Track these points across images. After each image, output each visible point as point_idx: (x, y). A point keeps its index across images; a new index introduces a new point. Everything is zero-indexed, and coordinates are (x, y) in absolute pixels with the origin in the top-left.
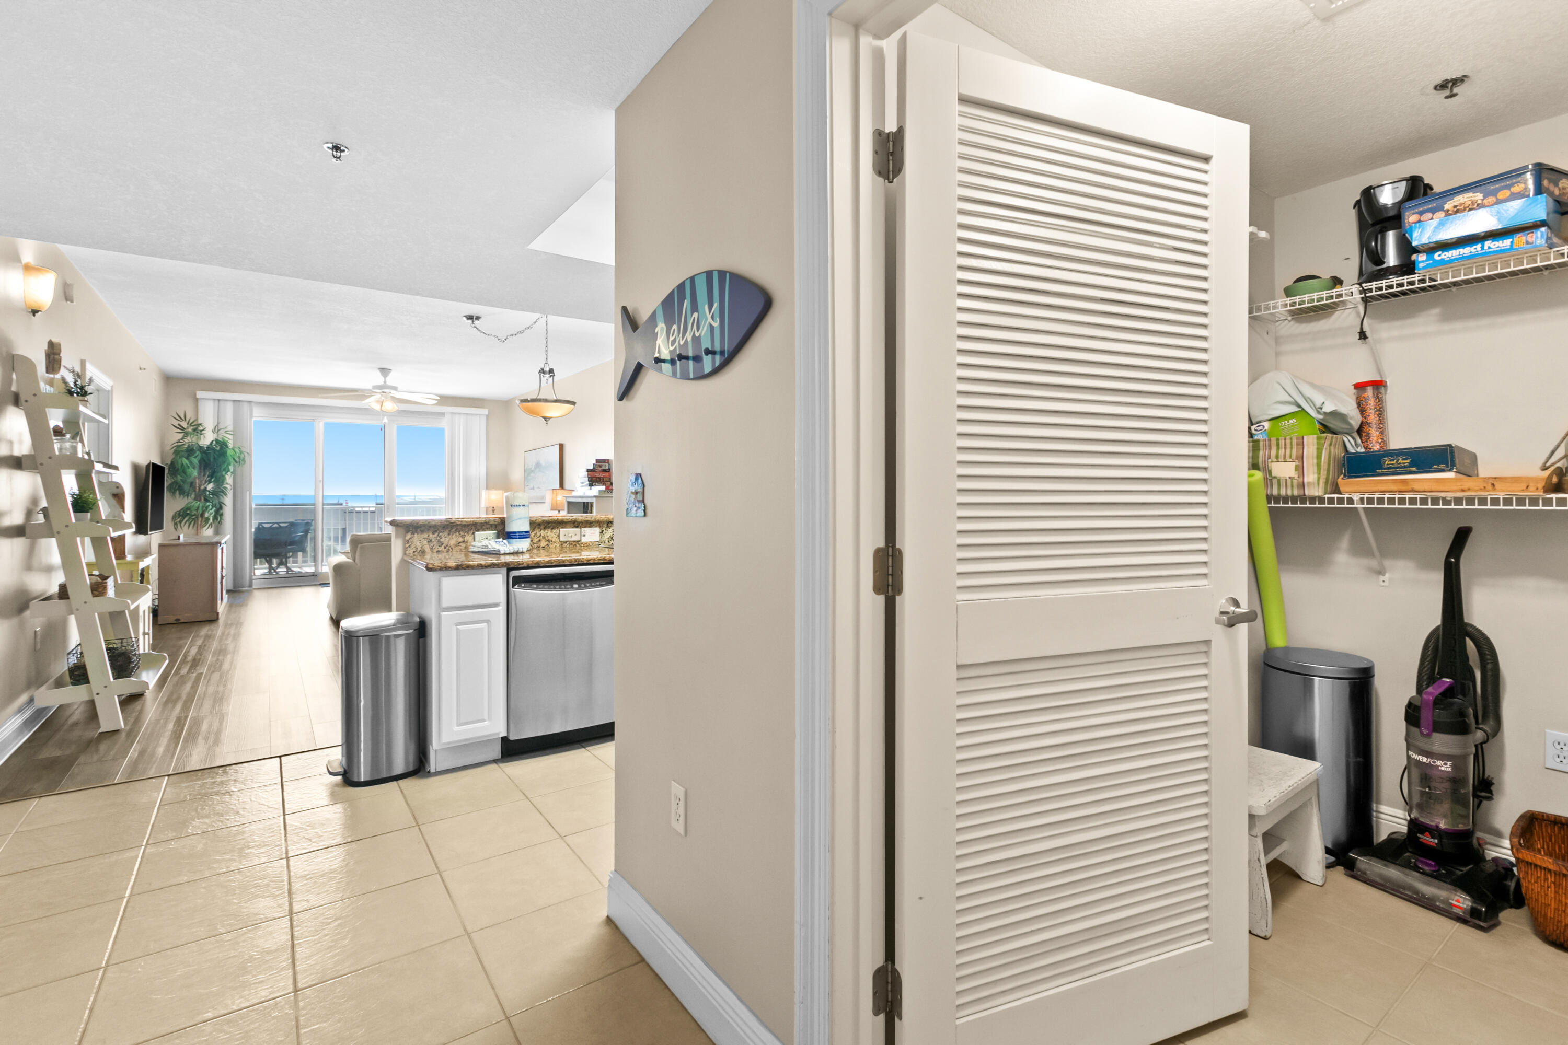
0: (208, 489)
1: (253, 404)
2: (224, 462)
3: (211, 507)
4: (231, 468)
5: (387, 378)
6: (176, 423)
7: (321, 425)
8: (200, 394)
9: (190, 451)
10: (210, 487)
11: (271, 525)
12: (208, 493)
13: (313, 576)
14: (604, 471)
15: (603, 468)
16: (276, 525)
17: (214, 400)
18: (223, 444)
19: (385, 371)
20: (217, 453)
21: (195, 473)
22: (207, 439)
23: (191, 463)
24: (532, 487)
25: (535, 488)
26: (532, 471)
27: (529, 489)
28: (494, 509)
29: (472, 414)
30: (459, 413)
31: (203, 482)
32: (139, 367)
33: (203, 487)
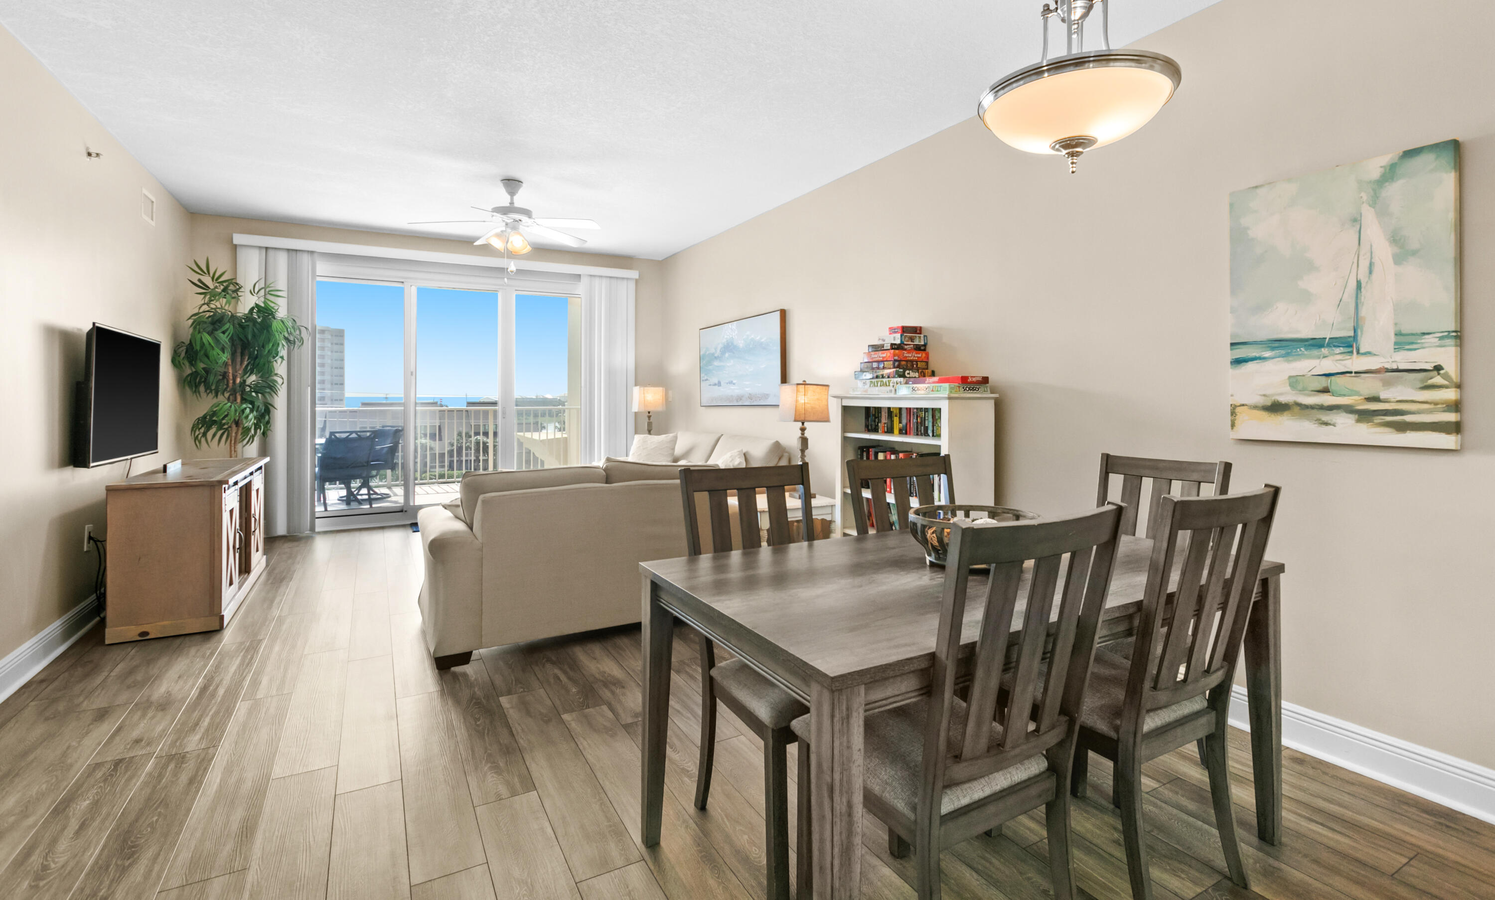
0: (248, 382)
1: (316, 255)
2: (269, 341)
3: (248, 410)
4: (283, 352)
5: (515, 198)
6: (195, 278)
7: (414, 290)
8: (238, 239)
9: (216, 322)
10: (252, 379)
11: (348, 434)
12: (248, 389)
13: (402, 511)
14: (918, 348)
15: (917, 342)
16: (354, 435)
17: (260, 248)
18: (266, 312)
19: (512, 184)
20: (258, 326)
21: (225, 357)
22: (246, 304)
23: (217, 341)
24: (717, 382)
25: (722, 383)
26: (716, 358)
27: (710, 385)
28: (650, 414)
29: (617, 278)
30: (601, 277)
31: (239, 373)
32: (88, 150)
33: (239, 380)
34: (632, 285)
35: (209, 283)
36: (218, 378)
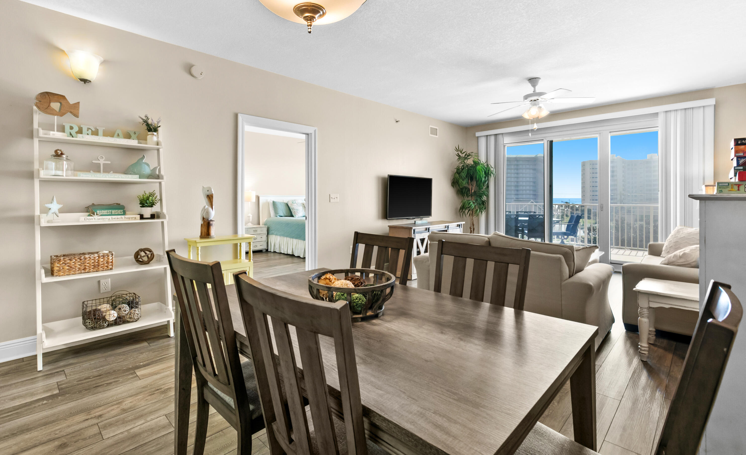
1: (504, 134)
8: (478, 134)
18: (476, 163)
19: (533, 81)
29: (693, 108)
31: (473, 188)
32: (396, 120)
33: (473, 191)
34: (710, 111)
35: (460, 154)
36: (467, 190)
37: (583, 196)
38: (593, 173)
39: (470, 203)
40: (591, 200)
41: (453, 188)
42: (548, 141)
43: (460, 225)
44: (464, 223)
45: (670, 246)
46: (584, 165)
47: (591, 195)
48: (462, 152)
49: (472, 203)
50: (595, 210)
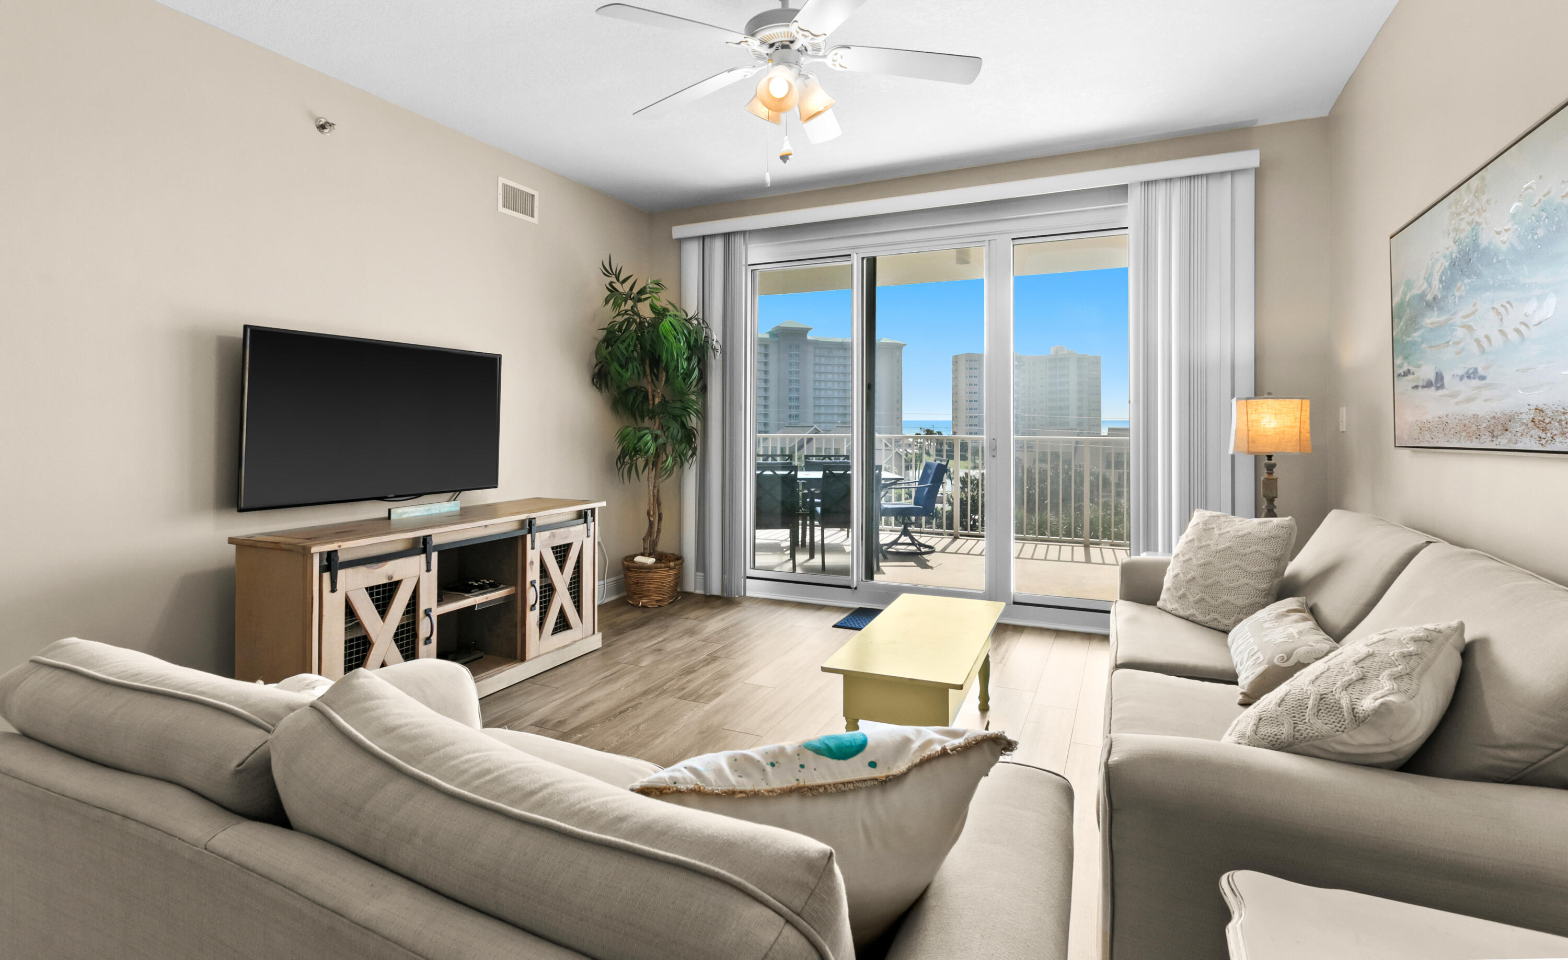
1: (747, 236)
17: (698, 238)
20: (656, 331)
24: (1432, 377)
25: (1447, 379)
26: (1429, 306)
27: (1416, 387)
28: (1273, 462)
29: (1207, 176)
30: (1169, 180)
31: (658, 394)
32: (317, 120)
33: (657, 401)
34: (1246, 185)
35: (617, 286)
36: (640, 398)
37: (955, 417)
38: (971, 385)
39: (640, 438)
40: (967, 425)
41: (599, 393)
42: (863, 259)
43: (586, 513)
44: (604, 504)
45: (1189, 576)
46: (956, 362)
47: (967, 417)
48: (621, 279)
49: (649, 437)
50: (975, 444)
